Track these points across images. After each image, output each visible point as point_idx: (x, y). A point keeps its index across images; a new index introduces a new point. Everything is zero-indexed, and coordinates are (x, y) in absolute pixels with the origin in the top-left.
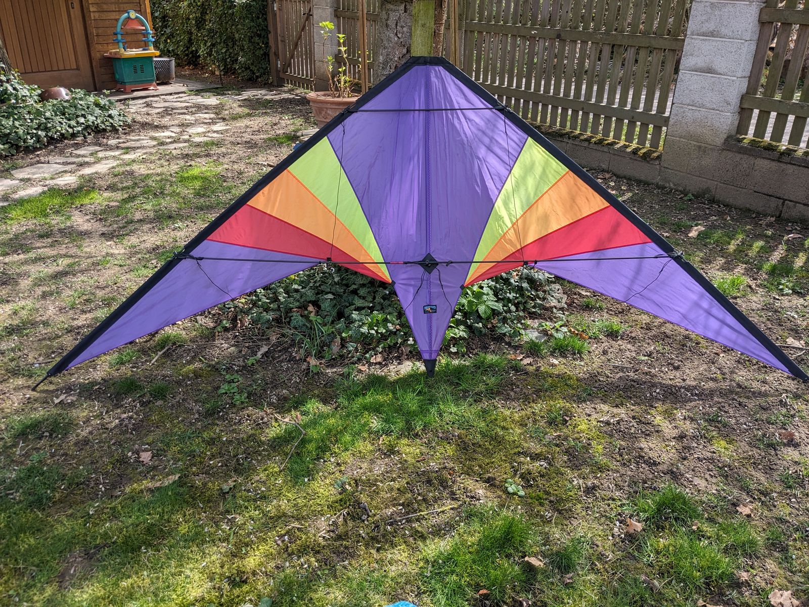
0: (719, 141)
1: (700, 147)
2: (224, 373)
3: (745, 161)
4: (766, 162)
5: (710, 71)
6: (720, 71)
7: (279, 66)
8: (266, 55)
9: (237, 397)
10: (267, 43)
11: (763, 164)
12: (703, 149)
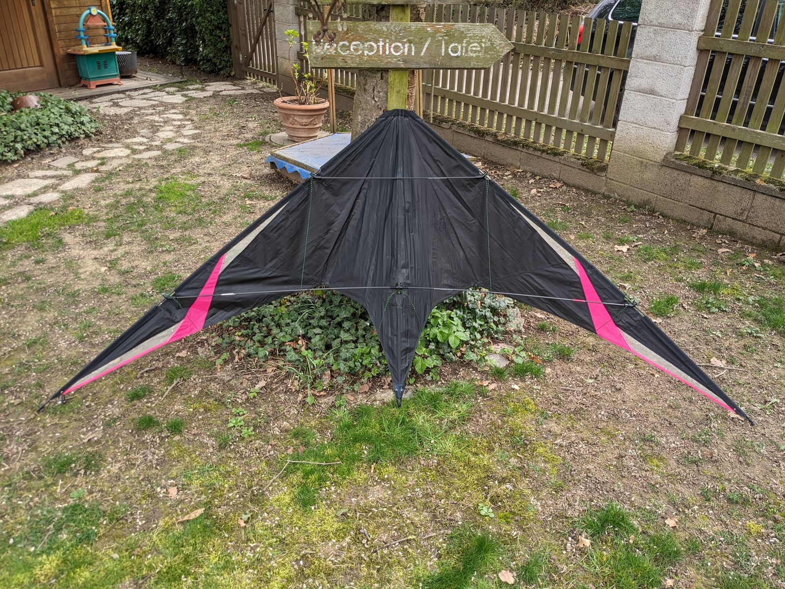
0: (659, 158)
1: (642, 162)
2: (230, 406)
3: (682, 178)
4: (700, 179)
5: (652, 92)
6: (661, 93)
7: (241, 59)
8: (227, 48)
9: (245, 430)
10: (228, 36)
11: (697, 181)
12: (644, 165)
